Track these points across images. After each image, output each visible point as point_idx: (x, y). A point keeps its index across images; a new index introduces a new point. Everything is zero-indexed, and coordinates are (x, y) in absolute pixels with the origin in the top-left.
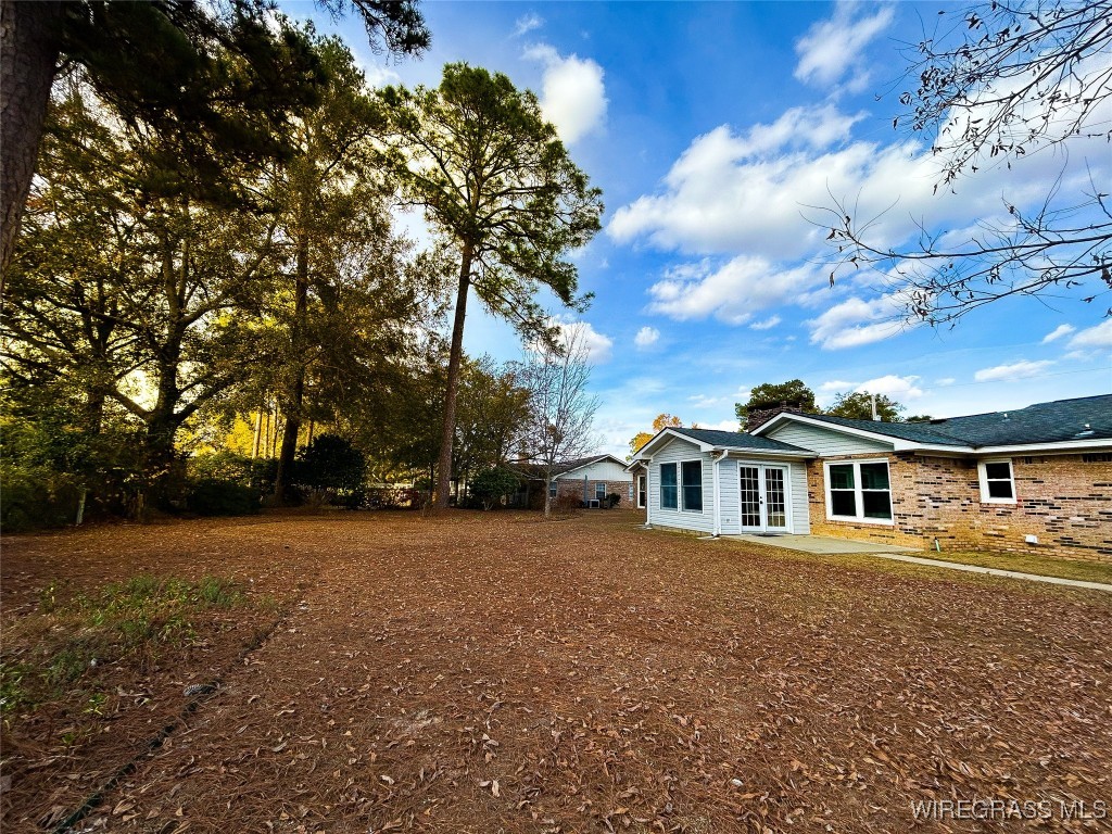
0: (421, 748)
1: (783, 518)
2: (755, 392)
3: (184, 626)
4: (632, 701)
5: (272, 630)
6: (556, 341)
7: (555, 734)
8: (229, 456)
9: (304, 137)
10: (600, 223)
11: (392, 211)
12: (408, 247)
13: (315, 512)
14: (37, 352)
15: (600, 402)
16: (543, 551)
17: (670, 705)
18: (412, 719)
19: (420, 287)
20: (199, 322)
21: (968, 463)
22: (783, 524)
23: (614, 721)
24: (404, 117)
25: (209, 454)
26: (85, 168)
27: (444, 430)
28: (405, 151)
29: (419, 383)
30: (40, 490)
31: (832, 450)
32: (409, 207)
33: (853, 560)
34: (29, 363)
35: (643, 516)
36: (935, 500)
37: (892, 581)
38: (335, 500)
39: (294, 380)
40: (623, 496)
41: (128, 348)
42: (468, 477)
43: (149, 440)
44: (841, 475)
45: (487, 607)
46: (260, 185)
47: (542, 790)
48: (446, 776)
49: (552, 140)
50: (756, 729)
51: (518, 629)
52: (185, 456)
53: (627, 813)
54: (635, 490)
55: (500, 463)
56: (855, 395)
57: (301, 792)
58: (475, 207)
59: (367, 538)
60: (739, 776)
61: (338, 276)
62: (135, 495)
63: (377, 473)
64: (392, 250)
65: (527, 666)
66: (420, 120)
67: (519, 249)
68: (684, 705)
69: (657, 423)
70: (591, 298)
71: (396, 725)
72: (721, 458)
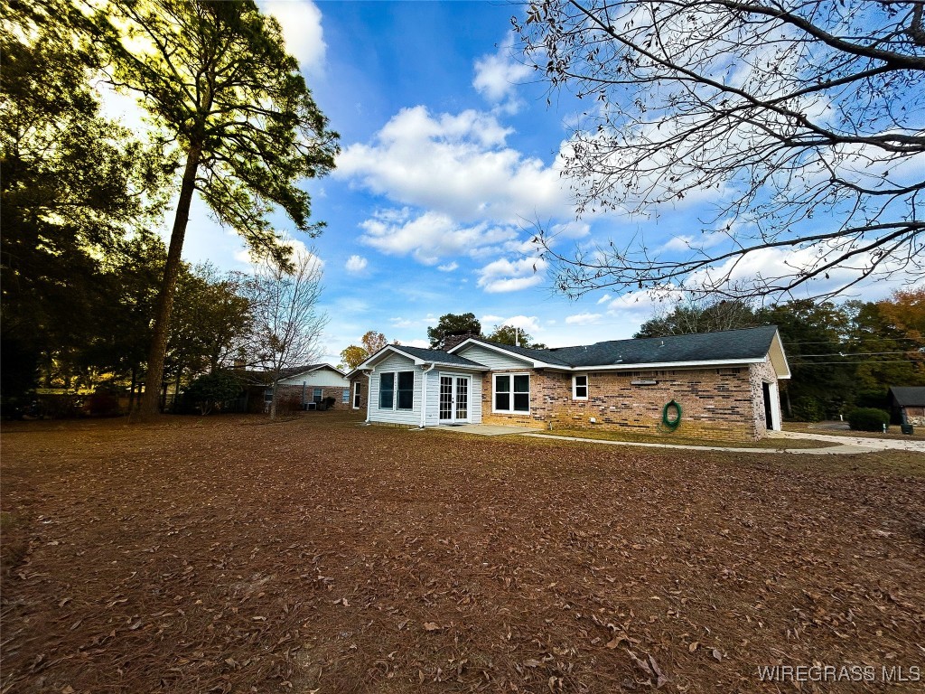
1: (465, 413)
2: (442, 319)
4: (410, 537)
6: (287, 260)
7: (369, 566)
10: (335, 162)
11: (98, 89)
16: (286, 448)
21: (567, 376)
22: (465, 417)
23: (404, 550)
31: (497, 365)
32: (123, 89)
35: (362, 416)
36: (552, 398)
37: (532, 449)
40: (338, 399)
42: (179, 383)
44: (502, 383)
47: (376, 595)
48: (304, 606)
49: (293, 73)
50: (486, 537)
53: (434, 592)
54: (351, 395)
56: (506, 327)
60: (485, 561)
69: (366, 339)
70: (323, 226)
71: (238, 587)
72: (429, 370)
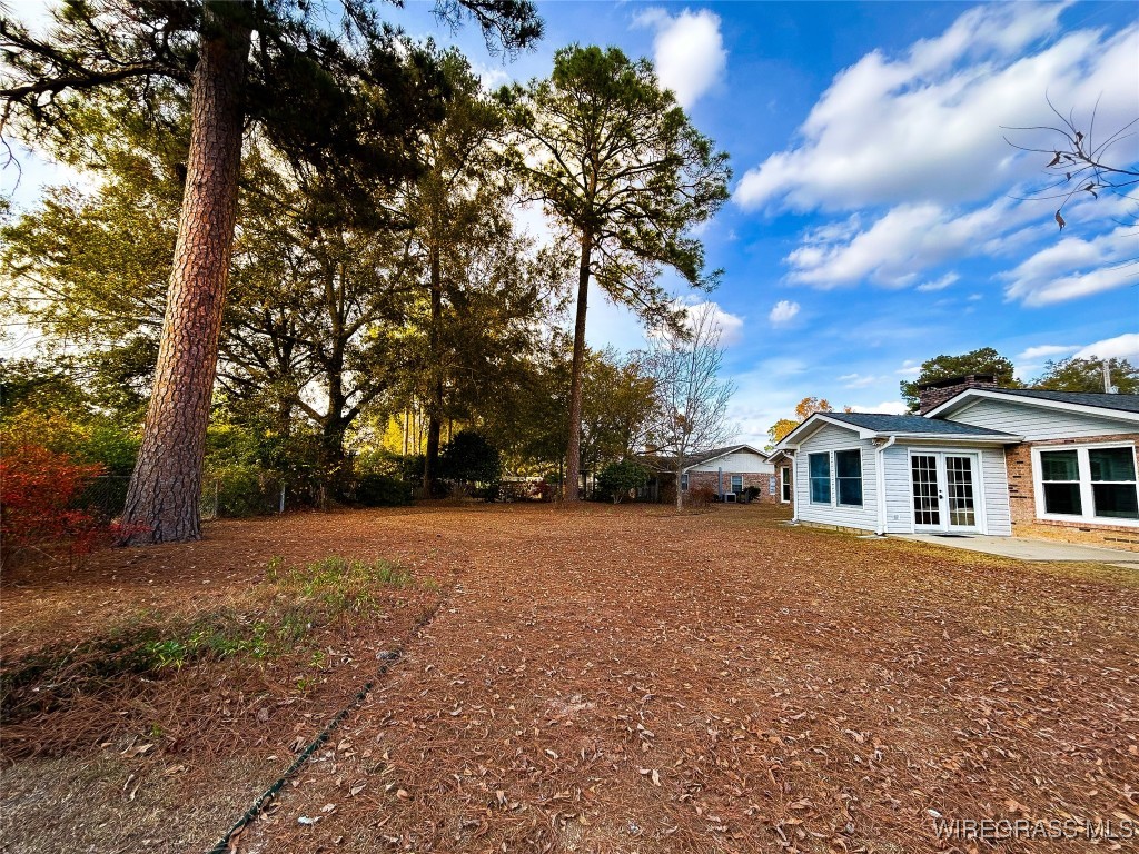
0: (580, 730)
1: (972, 516)
2: (927, 366)
3: (369, 601)
4: (794, 709)
5: (437, 609)
6: (682, 326)
7: (713, 733)
8: (386, 455)
9: (431, 151)
10: (728, 191)
11: (512, 212)
12: (529, 245)
13: (458, 505)
14: (243, 371)
15: (734, 388)
16: (679, 546)
17: (841, 718)
18: (567, 701)
19: (542, 283)
20: (355, 335)
22: (972, 523)
23: (777, 728)
24: (519, 114)
25: (369, 452)
26: (266, 212)
27: (572, 423)
28: (521, 148)
29: (545, 379)
30: (254, 483)
31: (1043, 432)
32: (529, 204)
33: (1079, 570)
34: (238, 380)
35: (788, 512)
38: (475, 493)
39: (435, 383)
40: (763, 489)
41: (304, 363)
42: (595, 470)
43: (326, 441)
44: (1059, 463)
45: (627, 600)
46: (396, 204)
47: (704, 786)
48: (605, 759)
49: (670, 108)
50: (954, 758)
51: (662, 624)
52: (352, 455)
53: (800, 825)
54: (778, 484)
55: (628, 456)
56: (1076, 361)
57: (479, 753)
58: (591, 194)
59: (506, 529)
60: (935, 806)
61: (467, 281)
62: (318, 488)
63: (509, 468)
64: (515, 249)
65: (676, 661)
66: (534, 115)
67: (639, 231)
68: (858, 719)
69: (801, 409)
70: (721, 275)
71: (553, 705)
72: (886, 445)
